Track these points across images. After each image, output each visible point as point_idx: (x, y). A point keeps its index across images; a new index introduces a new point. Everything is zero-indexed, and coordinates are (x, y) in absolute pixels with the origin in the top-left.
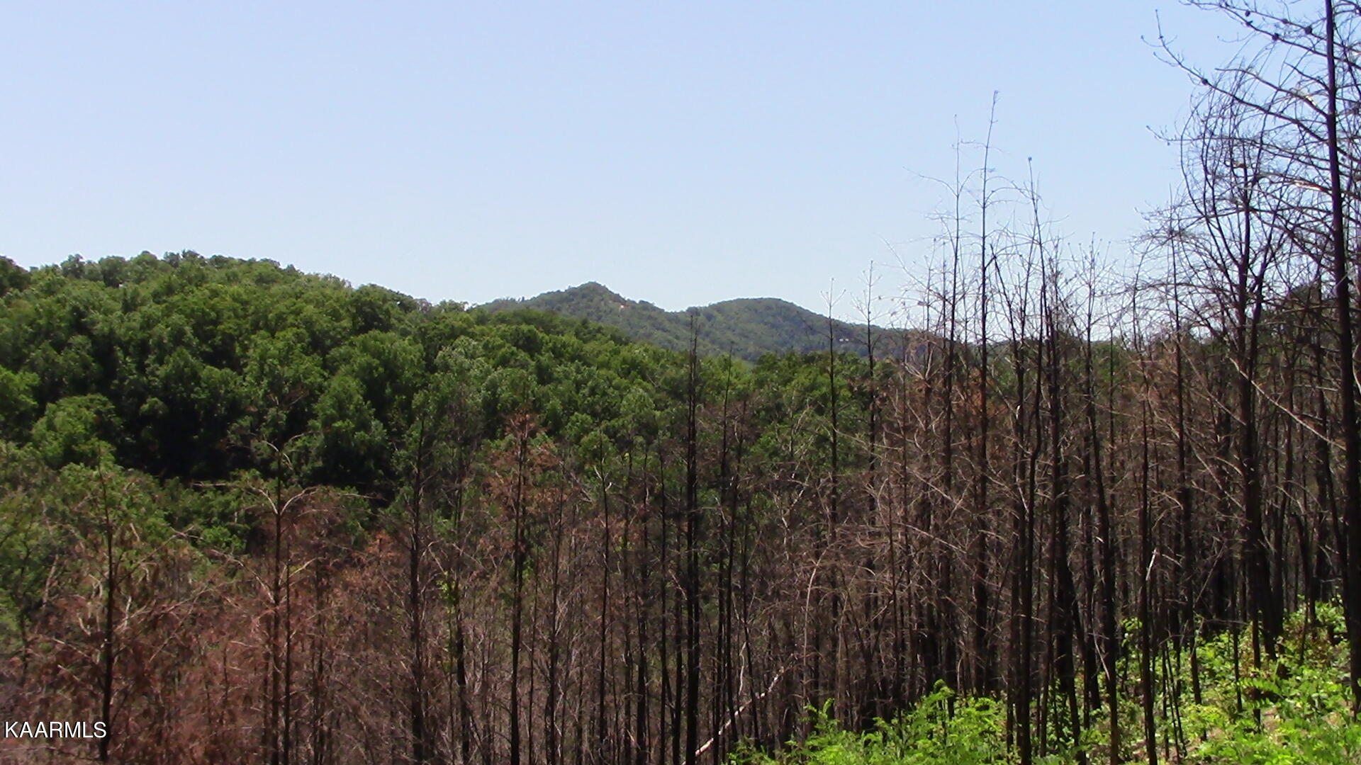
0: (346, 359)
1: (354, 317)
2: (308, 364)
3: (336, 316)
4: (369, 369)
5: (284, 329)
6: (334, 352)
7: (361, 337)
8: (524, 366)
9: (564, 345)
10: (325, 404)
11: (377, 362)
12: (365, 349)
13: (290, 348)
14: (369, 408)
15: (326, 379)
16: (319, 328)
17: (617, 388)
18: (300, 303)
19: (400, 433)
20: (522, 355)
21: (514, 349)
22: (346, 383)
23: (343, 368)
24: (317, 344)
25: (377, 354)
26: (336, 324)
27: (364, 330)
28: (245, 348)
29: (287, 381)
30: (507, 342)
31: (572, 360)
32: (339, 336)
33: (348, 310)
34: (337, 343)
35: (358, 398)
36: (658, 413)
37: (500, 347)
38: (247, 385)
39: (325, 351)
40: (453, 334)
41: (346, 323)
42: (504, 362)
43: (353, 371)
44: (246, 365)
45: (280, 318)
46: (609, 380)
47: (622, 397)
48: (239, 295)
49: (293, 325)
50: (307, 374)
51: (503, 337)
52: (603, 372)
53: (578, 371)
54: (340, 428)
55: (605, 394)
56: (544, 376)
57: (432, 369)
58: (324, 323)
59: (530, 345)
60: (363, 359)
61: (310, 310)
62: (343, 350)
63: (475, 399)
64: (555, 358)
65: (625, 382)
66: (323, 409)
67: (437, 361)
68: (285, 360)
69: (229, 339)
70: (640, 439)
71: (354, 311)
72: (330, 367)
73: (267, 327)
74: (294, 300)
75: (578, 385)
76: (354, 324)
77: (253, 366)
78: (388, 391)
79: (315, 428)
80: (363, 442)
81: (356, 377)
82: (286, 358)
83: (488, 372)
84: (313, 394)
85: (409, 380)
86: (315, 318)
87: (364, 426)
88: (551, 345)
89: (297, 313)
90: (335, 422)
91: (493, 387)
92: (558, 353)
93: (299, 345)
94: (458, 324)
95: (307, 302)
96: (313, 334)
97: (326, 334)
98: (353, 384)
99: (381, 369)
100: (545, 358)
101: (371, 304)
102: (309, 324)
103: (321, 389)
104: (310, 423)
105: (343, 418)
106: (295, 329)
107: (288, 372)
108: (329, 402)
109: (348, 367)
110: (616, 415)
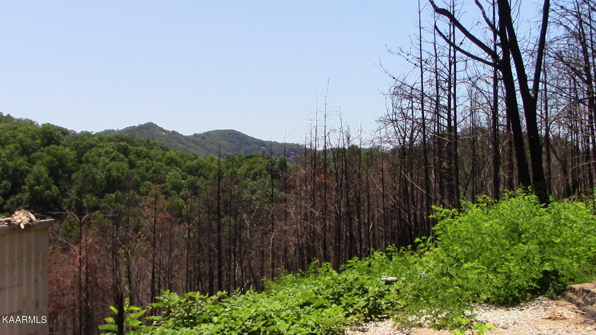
0: (40, 158)
1: (42, 139)
2: (21, 161)
3: (33, 138)
4: (51, 162)
5: (8, 144)
6: (34, 155)
7: (47, 148)
8: (122, 161)
9: (141, 151)
10: (30, 179)
11: (55, 159)
12: (49, 153)
13: (12, 153)
14: (51, 180)
15: (30, 167)
16: (25, 143)
17: (165, 170)
18: (16, 132)
19: (65, 190)
20: (121, 156)
21: (118, 153)
22: (39, 169)
23: (39, 162)
24: (25, 151)
25: (55, 156)
26: (34, 142)
27: (48, 144)
29: (11, 168)
30: (115, 150)
31: (145, 158)
32: (35, 148)
33: (39, 136)
34: (34, 150)
35: (46, 176)
36: (183, 181)
37: (112, 152)
39: (29, 155)
40: (91, 146)
41: (39, 141)
42: (114, 159)
43: (43, 163)
45: (7, 139)
46: (162, 167)
47: (167, 174)
49: (13, 143)
50: (21, 165)
51: (113, 148)
52: (159, 163)
53: (147, 163)
54: (37, 189)
55: (159, 173)
56: (132, 165)
57: (81, 162)
58: (28, 141)
59: (125, 152)
60: (49, 158)
61: (21, 135)
62: (38, 154)
63: (100, 176)
64: (137, 157)
65: (168, 167)
66: (29, 181)
67: (83, 158)
68: (10, 159)
70: (174, 192)
71: (42, 136)
72: (32, 162)
74: (13, 131)
75: (148, 169)
76: (42, 142)
78: (60, 172)
79: (25, 189)
80: (48, 196)
81: (44, 166)
82: (10, 157)
83: (107, 164)
84: (23, 174)
85: (70, 167)
86: (24, 139)
87: (49, 188)
88: (135, 151)
89: (15, 137)
90: (34, 186)
91: (109, 170)
92: (138, 155)
93: (17, 152)
94: (92, 142)
95: (20, 132)
96: (23, 147)
97: (29, 146)
98: (43, 169)
99: (57, 163)
100: (132, 157)
101: (50, 133)
102: (21, 142)
103: (28, 172)
104: (23, 187)
105: (39, 184)
106: (14, 145)
107: (10, 164)
108: (32, 178)
109: (41, 162)
110: (164, 182)
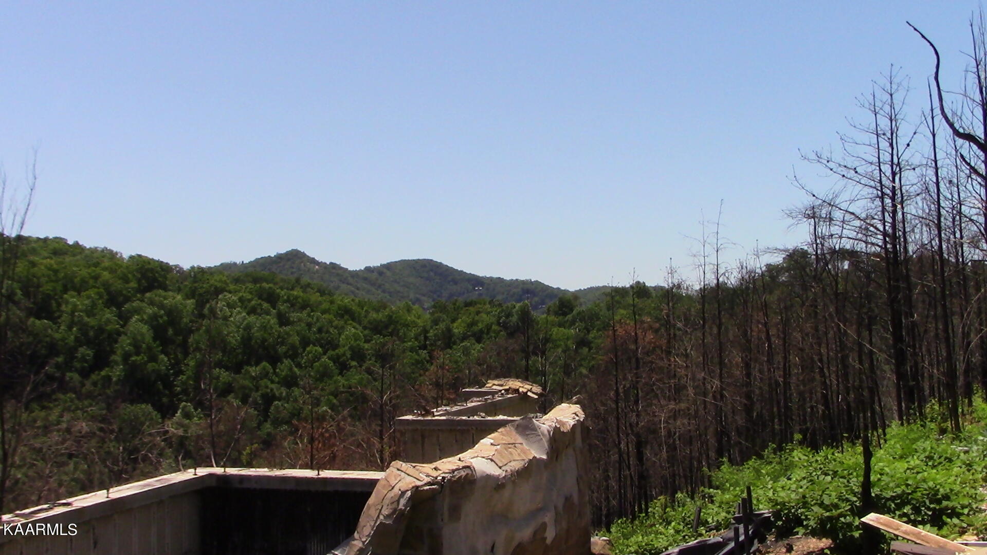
0: (137, 311)
1: (139, 281)
2: (109, 315)
3: (126, 280)
4: (155, 317)
5: (87, 289)
6: (128, 306)
7: (148, 295)
8: (268, 313)
9: (296, 298)
10: (125, 343)
11: (162, 312)
12: (152, 303)
13: (94, 305)
14: (158, 346)
15: (122, 326)
16: (113, 288)
17: (336, 328)
18: (98, 270)
19: (179, 362)
20: (265, 305)
21: (260, 301)
22: (138, 327)
23: (136, 317)
24: (114, 300)
25: (162, 307)
26: (127, 286)
27: (149, 289)
28: (59, 305)
29: (92, 327)
30: (255, 296)
31: (304, 308)
32: (129, 294)
33: (134, 275)
34: (127, 299)
35: (149, 339)
36: (366, 346)
37: (250, 301)
38: (61, 333)
39: (119, 306)
40: (218, 291)
41: (133, 284)
42: (254, 311)
43: (143, 319)
44: (59, 317)
45: (84, 281)
46: (331, 322)
47: (340, 334)
48: (51, 265)
49: (95, 287)
50: (108, 321)
51: (251, 293)
52: (326, 316)
53: (309, 315)
54: (136, 360)
55: (328, 332)
56: (283, 320)
57: (202, 316)
58: (118, 285)
59: (272, 299)
60: (150, 311)
61: (106, 275)
62: (134, 304)
63: (234, 339)
64: (291, 306)
65: (342, 323)
66: (122, 347)
67: (206, 311)
68: (90, 313)
69: (48, 298)
70: (354, 363)
71: (139, 276)
72: (124, 318)
73: (74, 288)
74: (94, 268)
75: (309, 325)
76: (139, 285)
77: (65, 317)
78: (171, 332)
79: (115, 361)
80: (153, 370)
81: (145, 324)
82: (92, 310)
84: (113, 337)
85: (186, 324)
86: (111, 281)
87: (153, 359)
88: (285, 297)
89: (96, 278)
90: (131, 356)
91: (248, 328)
92: (293, 303)
93: (100, 301)
94: (219, 285)
95: (103, 269)
96: (109, 293)
97: (120, 293)
98: (145, 328)
99: (165, 318)
100: (283, 307)
101: (152, 270)
102: (106, 286)
103: (119, 334)
104: (112, 357)
105: (138, 354)
106: (96, 290)
107: (92, 321)
108: (128, 342)
109: (139, 316)
110: (337, 346)
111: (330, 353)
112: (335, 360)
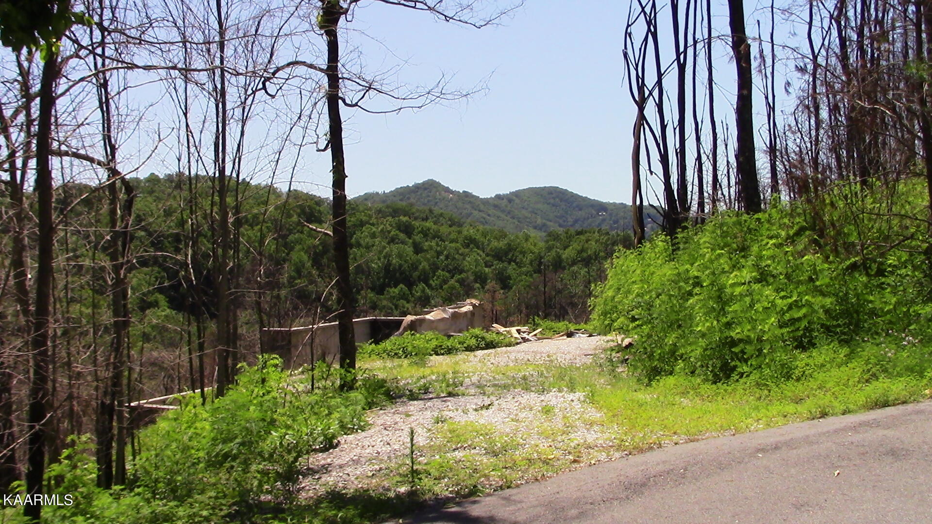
0: (299, 241)
1: (299, 216)
2: (276, 246)
3: (288, 215)
4: (314, 247)
6: (291, 237)
8: (404, 243)
9: (429, 229)
11: (317, 243)
12: (310, 235)
14: (315, 271)
15: (287, 255)
16: (279, 222)
17: (462, 254)
20: (402, 236)
21: (397, 232)
22: (300, 256)
23: (298, 247)
26: (289, 220)
30: (394, 227)
31: (434, 238)
32: (291, 228)
34: (291, 232)
35: (309, 264)
36: (487, 270)
39: (284, 237)
40: (363, 224)
41: (294, 219)
42: (392, 241)
43: (304, 249)
45: (255, 217)
46: (457, 250)
47: (465, 260)
51: (391, 225)
52: (453, 245)
53: (437, 245)
54: (299, 284)
55: (454, 258)
56: (418, 249)
58: (282, 220)
59: (407, 230)
61: (273, 211)
62: (296, 236)
63: (377, 264)
64: (424, 237)
65: (467, 250)
70: (477, 285)
71: (299, 211)
72: (289, 247)
73: (248, 223)
74: (262, 206)
75: (439, 254)
81: (305, 253)
82: (262, 242)
83: (385, 248)
86: (276, 217)
87: (314, 282)
88: (420, 229)
90: (295, 280)
91: (388, 256)
92: (425, 233)
94: (364, 218)
96: (276, 226)
97: (284, 226)
98: (305, 257)
100: (418, 238)
101: (309, 207)
102: (273, 220)
103: (285, 261)
105: (300, 277)
108: (291, 268)
109: (300, 246)
110: (462, 271)
111: (457, 277)
112: (461, 282)
